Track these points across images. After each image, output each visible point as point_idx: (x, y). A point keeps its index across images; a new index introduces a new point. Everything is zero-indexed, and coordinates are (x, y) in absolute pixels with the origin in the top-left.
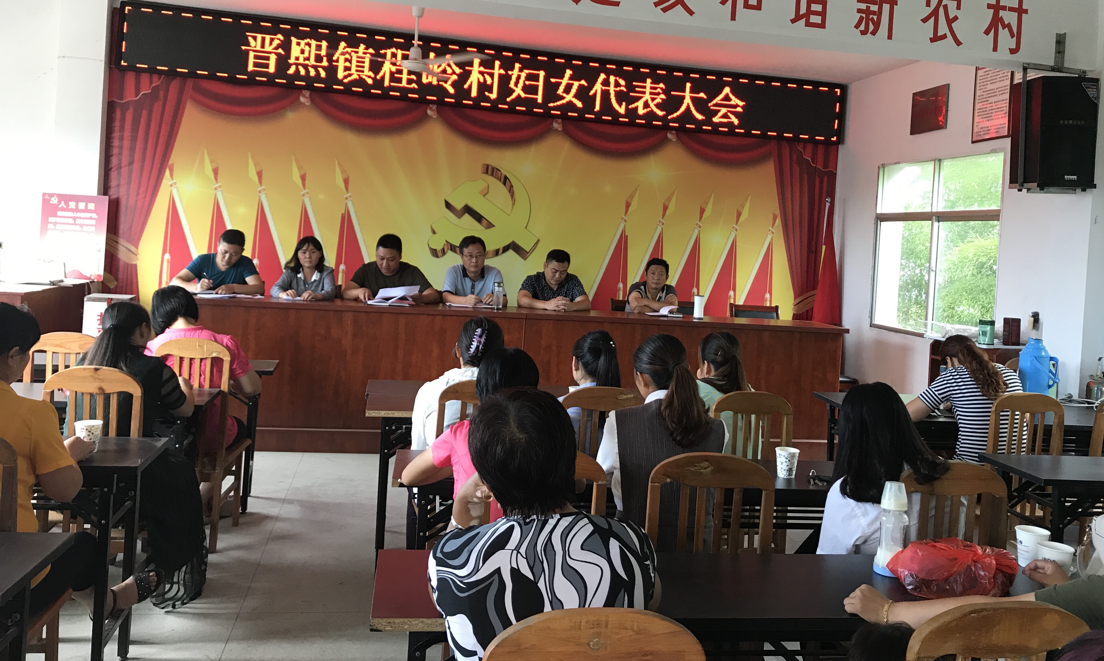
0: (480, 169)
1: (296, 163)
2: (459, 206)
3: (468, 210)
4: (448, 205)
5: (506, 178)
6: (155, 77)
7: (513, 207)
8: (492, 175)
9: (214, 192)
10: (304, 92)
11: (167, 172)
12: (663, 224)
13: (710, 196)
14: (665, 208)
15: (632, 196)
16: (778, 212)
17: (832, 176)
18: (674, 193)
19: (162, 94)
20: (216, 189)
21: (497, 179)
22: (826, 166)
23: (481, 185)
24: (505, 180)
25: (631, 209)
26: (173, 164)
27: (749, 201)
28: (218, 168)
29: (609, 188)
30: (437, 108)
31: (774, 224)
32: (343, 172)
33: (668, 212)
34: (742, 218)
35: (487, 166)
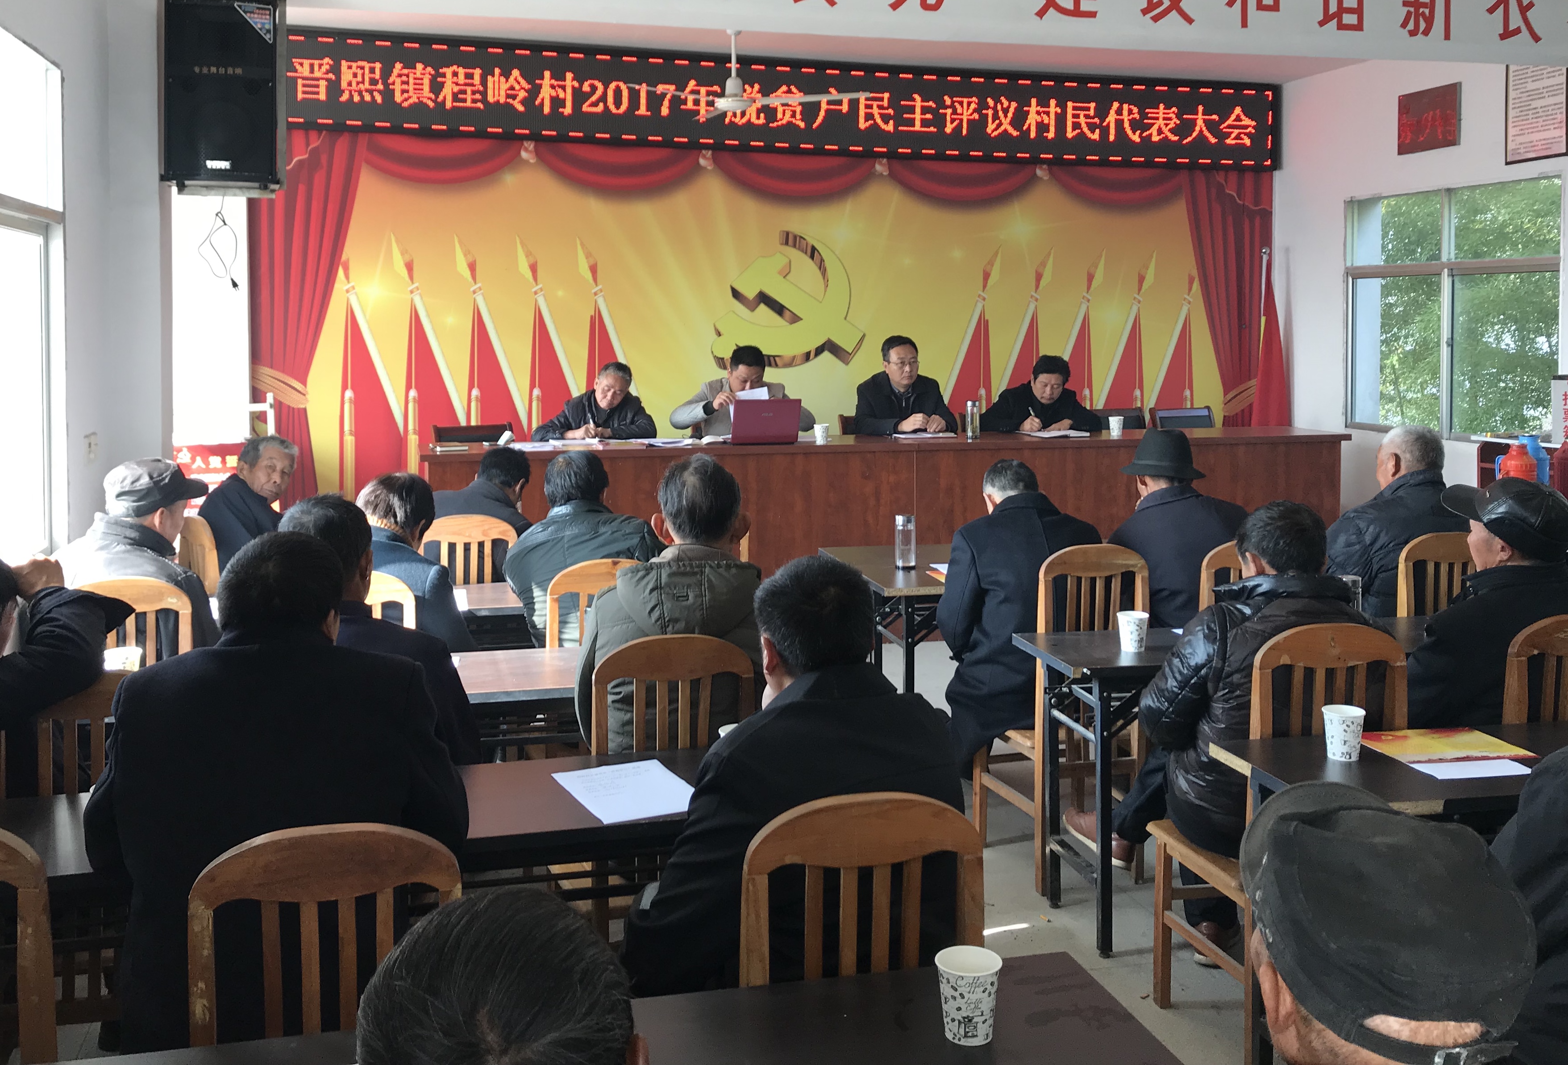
0: (776, 238)
1: (522, 247)
2: (750, 293)
3: (764, 298)
4: (736, 294)
5: (814, 249)
6: (313, 135)
7: (825, 291)
8: (794, 246)
9: (409, 296)
10: (526, 144)
11: (341, 272)
12: (1037, 300)
13: (1101, 256)
14: (1039, 277)
15: (991, 263)
16: (1195, 273)
17: (1266, 216)
18: (1049, 254)
19: (324, 159)
20: (412, 292)
21: (802, 251)
22: (1257, 203)
23: (779, 261)
24: (813, 252)
25: (990, 282)
26: (348, 260)
27: (1154, 260)
28: (412, 261)
29: (957, 254)
30: (713, 155)
31: (1190, 289)
32: (588, 255)
33: (1043, 283)
34: (1145, 286)
35: (788, 234)
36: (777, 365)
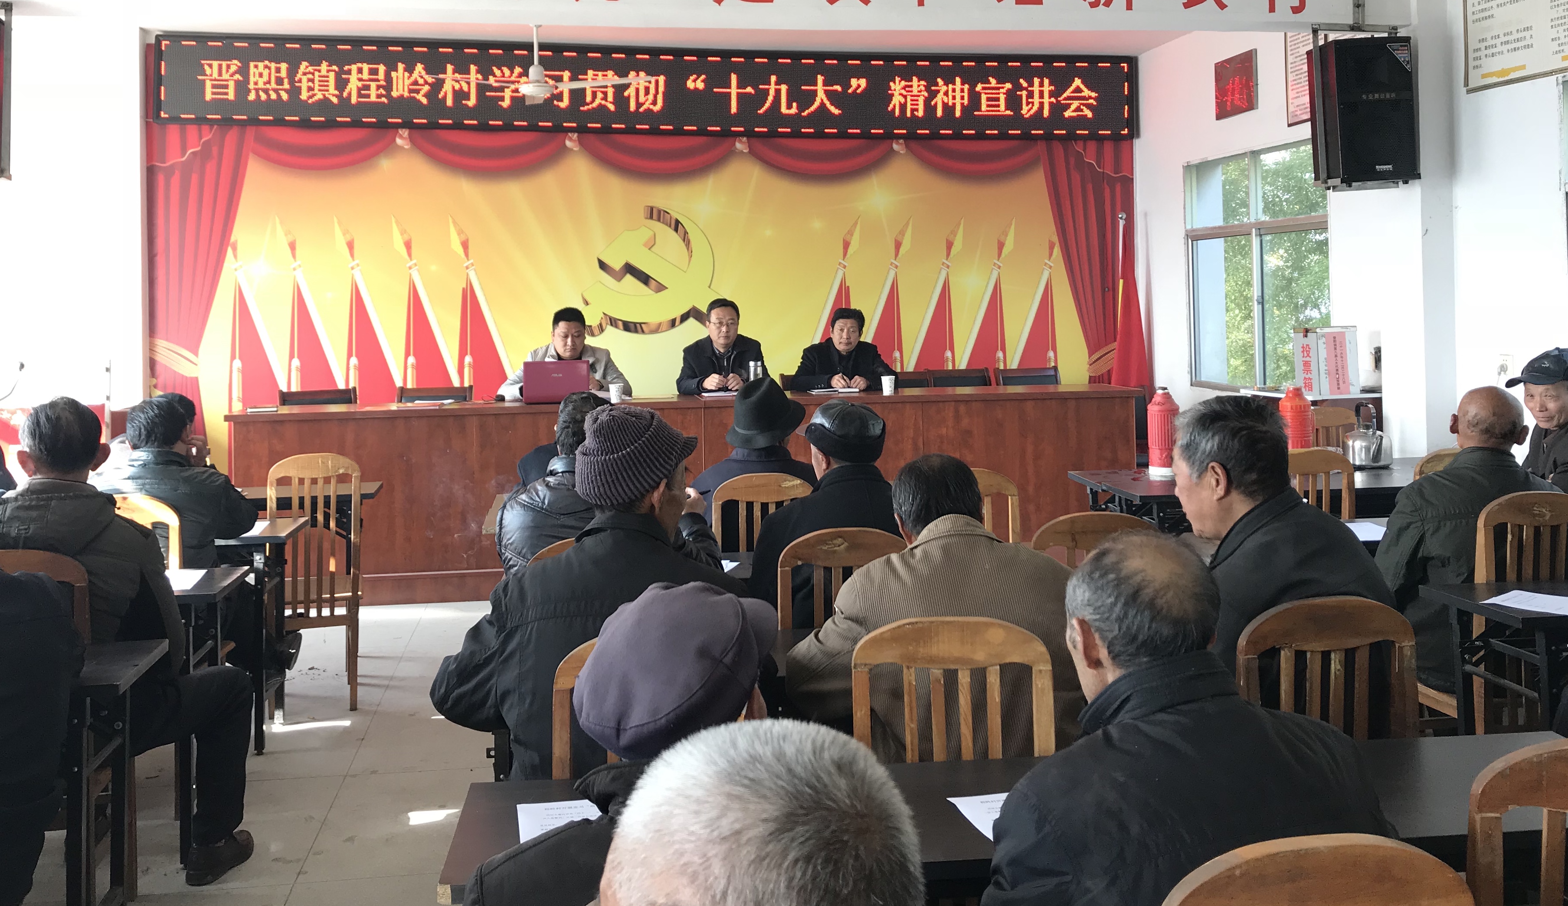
0: (642, 213)
1: (397, 225)
2: (617, 265)
3: (630, 269)
4: (603, 265)
6: (205, 128)
7: (689, 262)
9: (292, 273)
10: (400, 131)
11: (230, 251)
12: (896, 267)
13: (959, 224)
14: (898, 245)
15: (851, 233)
16: (1055, 239)
17: (1128, 183)
18: (907, 224)
19: (215, 150)
20: (294, 269)
21: (667, 225)
22: (1117, 169)
23: (644, 234)
24: (677, 226)
25: (851, 251)
26: (236, 241)
27: (1013, 227)
28: (295, 241)
29: (817, 225)
30: (578, 137)
31: (1051, 255)
32: (460, 232)
33: (902, 251)
34: (1005, 251)
35: (652, 209)
36: (643, 332)
